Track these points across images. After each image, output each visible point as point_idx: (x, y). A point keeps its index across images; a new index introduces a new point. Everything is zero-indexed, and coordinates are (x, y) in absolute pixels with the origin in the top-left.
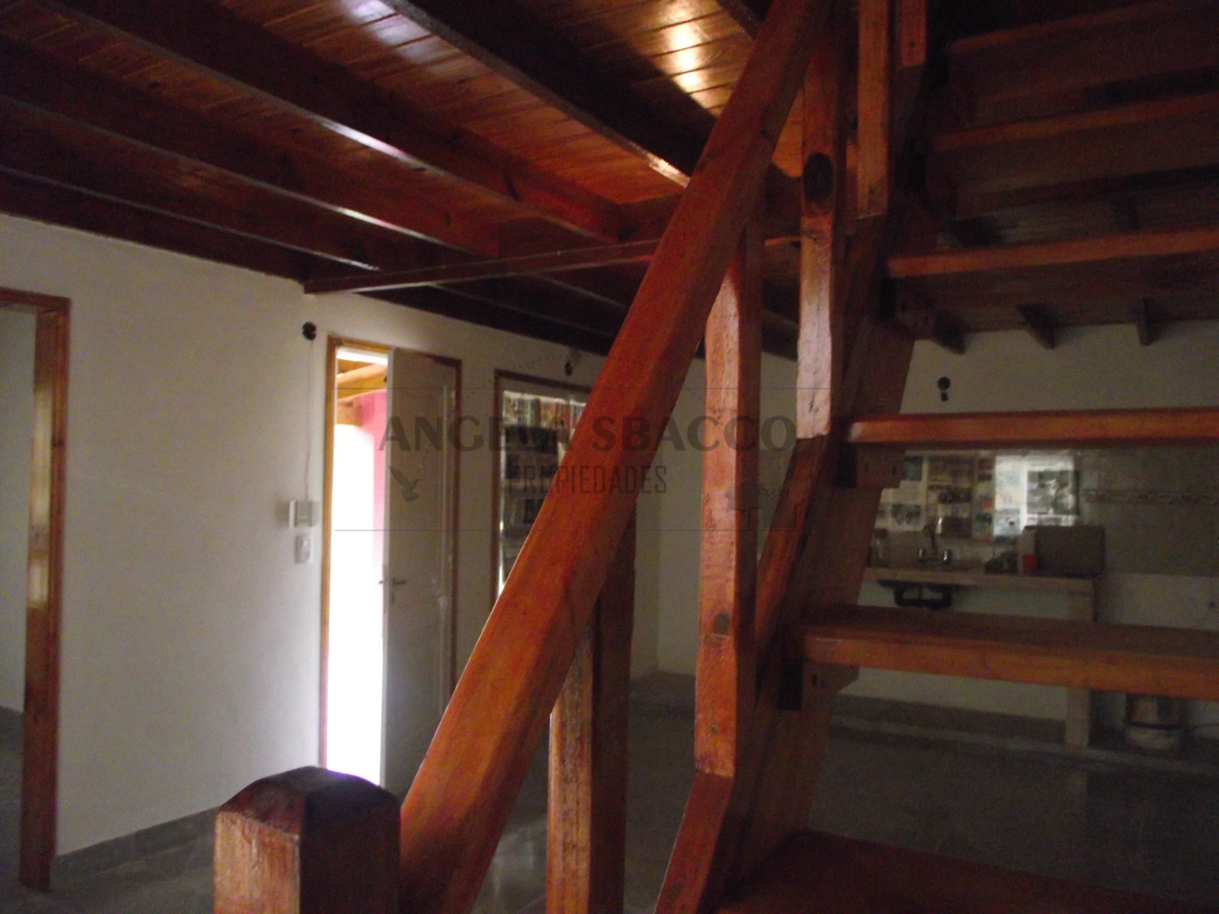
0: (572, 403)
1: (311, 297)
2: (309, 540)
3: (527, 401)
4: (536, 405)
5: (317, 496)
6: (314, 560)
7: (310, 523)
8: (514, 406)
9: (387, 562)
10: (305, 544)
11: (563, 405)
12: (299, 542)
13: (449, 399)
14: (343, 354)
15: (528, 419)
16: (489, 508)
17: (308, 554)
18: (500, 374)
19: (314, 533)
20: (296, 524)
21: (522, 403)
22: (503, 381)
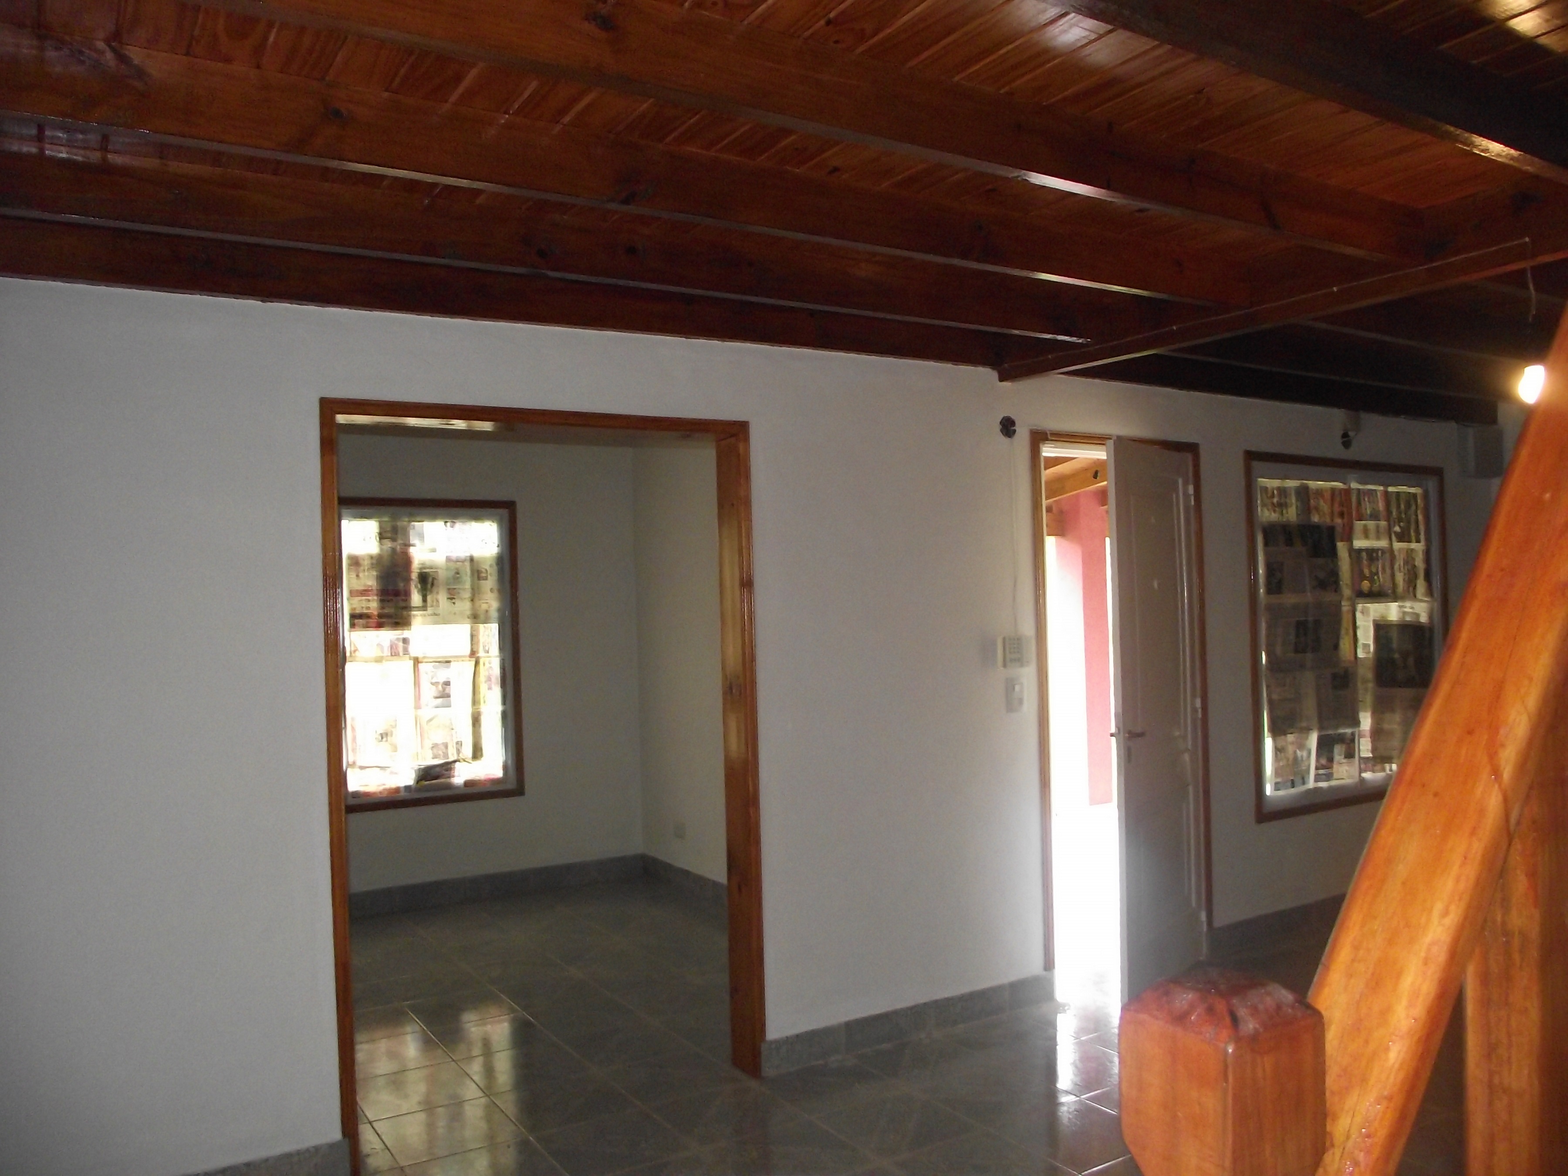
0: (1354, 485)
1: (1007, 384)
2: (1022, 684)
3: (1290, 488)
4: (1303, 493)
5: (1028, 629)
6: (1029, 707)
7: (1020, 661)
8: (1273, 496)
9: (1120, 710)
10: (1017, 688)
11: (1341, 490)
12: (1010, 685)
13: (1186, 495)
14: (1048, 451)
15: (1292, 514)
16: (1247, 637)
17: (1021, 701)
18: (1251, 456)
19: (1027, 674)
20: (1005, 665)
21: (1283, 492)
22: (1256, 465)
